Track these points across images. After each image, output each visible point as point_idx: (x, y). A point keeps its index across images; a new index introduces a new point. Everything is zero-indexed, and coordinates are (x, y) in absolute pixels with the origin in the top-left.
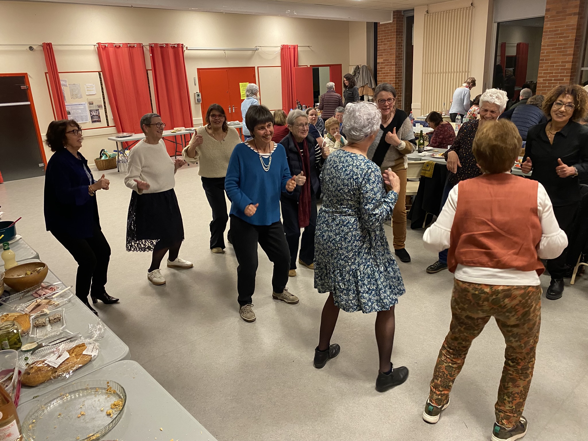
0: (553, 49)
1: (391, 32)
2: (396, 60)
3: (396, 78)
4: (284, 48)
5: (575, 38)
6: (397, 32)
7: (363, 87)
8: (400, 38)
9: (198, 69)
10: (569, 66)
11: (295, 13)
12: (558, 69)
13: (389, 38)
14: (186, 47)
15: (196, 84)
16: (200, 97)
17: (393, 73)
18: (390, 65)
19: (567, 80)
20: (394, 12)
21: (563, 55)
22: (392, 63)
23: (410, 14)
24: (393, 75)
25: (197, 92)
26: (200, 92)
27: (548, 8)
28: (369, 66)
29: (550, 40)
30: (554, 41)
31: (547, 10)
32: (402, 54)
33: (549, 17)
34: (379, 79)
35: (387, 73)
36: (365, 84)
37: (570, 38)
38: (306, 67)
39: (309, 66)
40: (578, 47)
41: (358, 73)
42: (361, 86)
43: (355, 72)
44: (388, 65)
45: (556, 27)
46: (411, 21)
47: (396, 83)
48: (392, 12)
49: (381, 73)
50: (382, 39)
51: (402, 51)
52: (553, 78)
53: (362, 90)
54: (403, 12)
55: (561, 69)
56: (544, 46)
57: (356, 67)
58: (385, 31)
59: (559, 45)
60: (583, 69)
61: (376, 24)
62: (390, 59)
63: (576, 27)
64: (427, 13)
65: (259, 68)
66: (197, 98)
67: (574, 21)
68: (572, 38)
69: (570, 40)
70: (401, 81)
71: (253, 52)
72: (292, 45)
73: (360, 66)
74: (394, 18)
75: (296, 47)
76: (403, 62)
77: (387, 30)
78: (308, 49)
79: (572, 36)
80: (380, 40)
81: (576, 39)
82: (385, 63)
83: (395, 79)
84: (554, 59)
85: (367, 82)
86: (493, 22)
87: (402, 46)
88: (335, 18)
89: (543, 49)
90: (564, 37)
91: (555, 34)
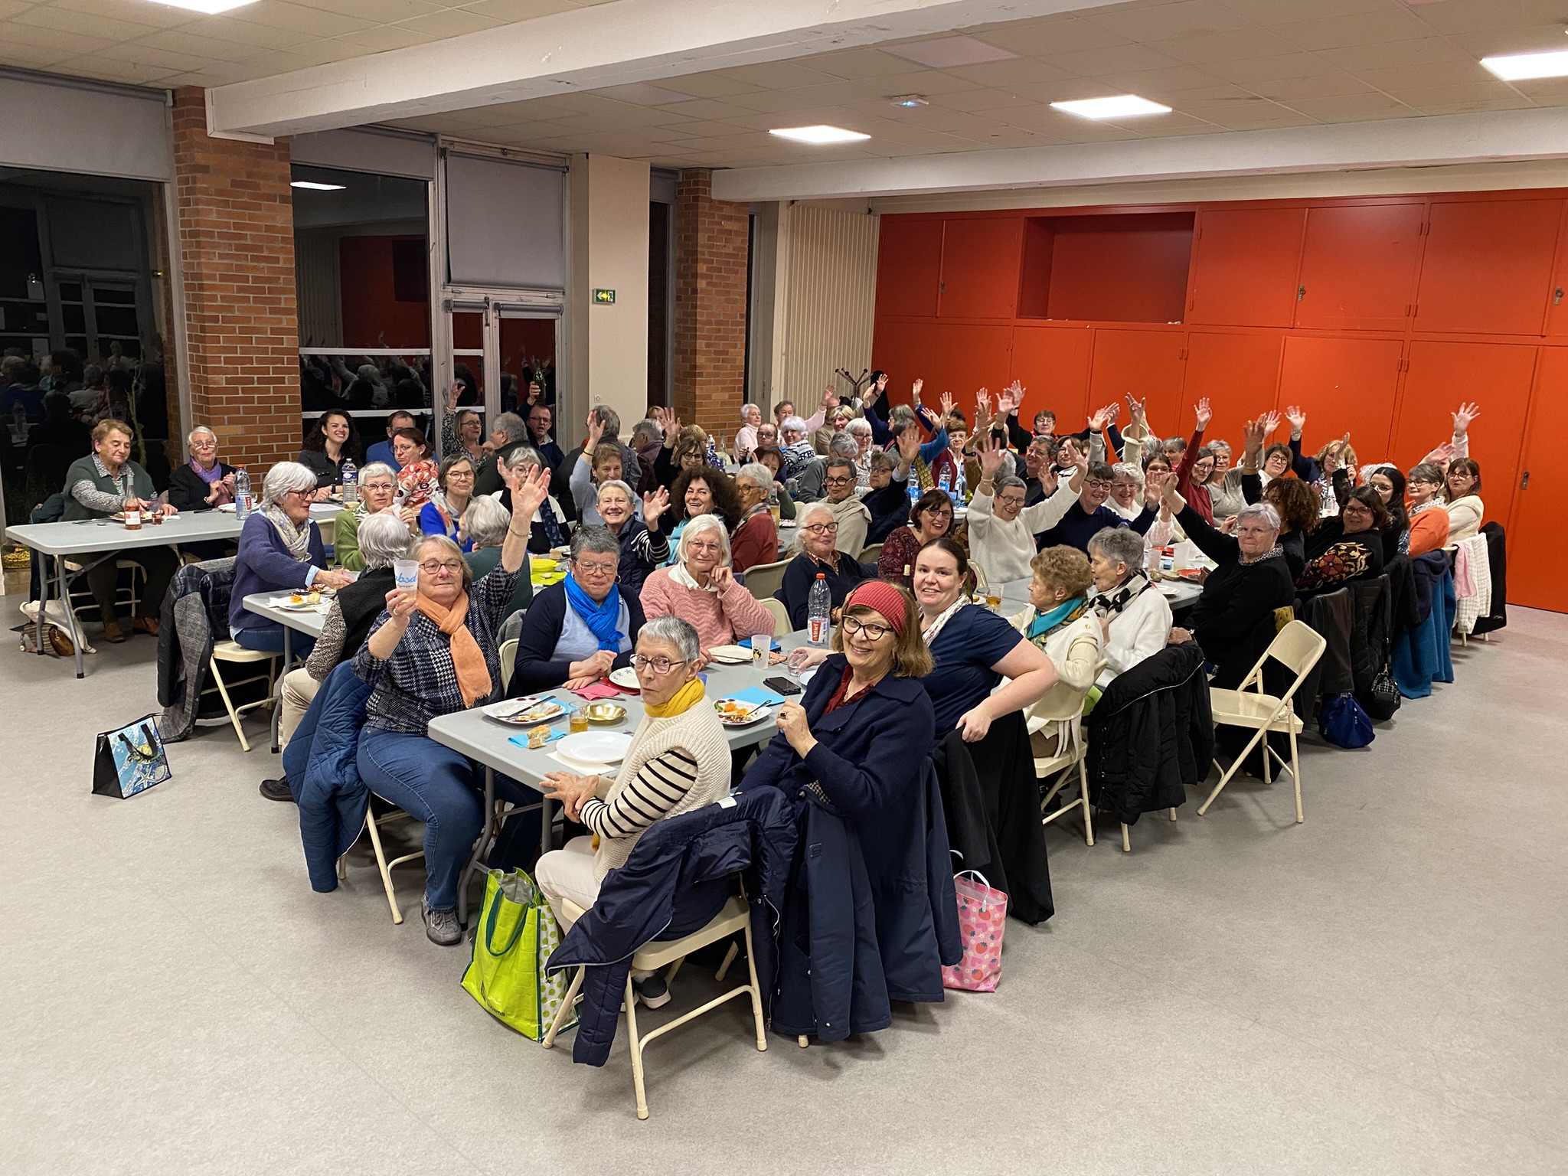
0: (240, 289)
12: (265, 351)
19: (293, 381)
21: (272, 311)
30: (239, 268)
37: (281, 265)
45: (236, 226)
52: (256, 377)
55: (274, 351)
59: (256, 279)
67: (284, 217)
68: (287, 266)
69: (280, 270)
79: (287, 261)
84: (248, 319)
90: (266, 259)
91: (238, 247)
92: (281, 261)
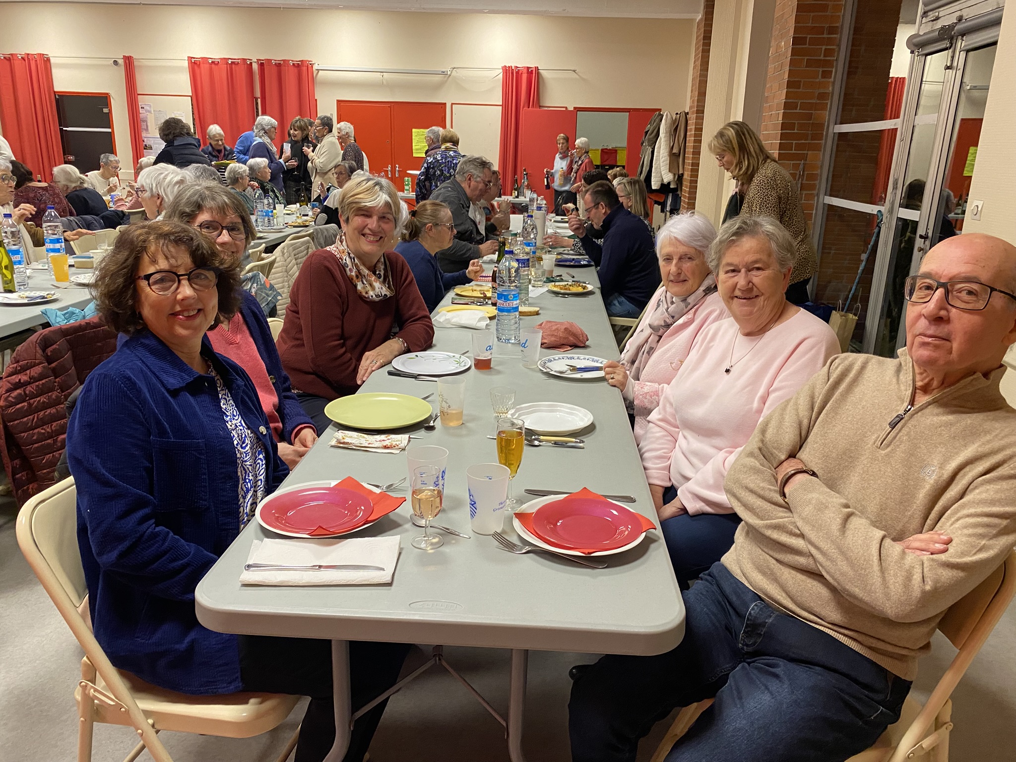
9: (338, 101)
14: (317, 66)
38: (564, 109)
39: (569, 109)
65: (453, 106)
71: (442, 77)
75: (535, 71)
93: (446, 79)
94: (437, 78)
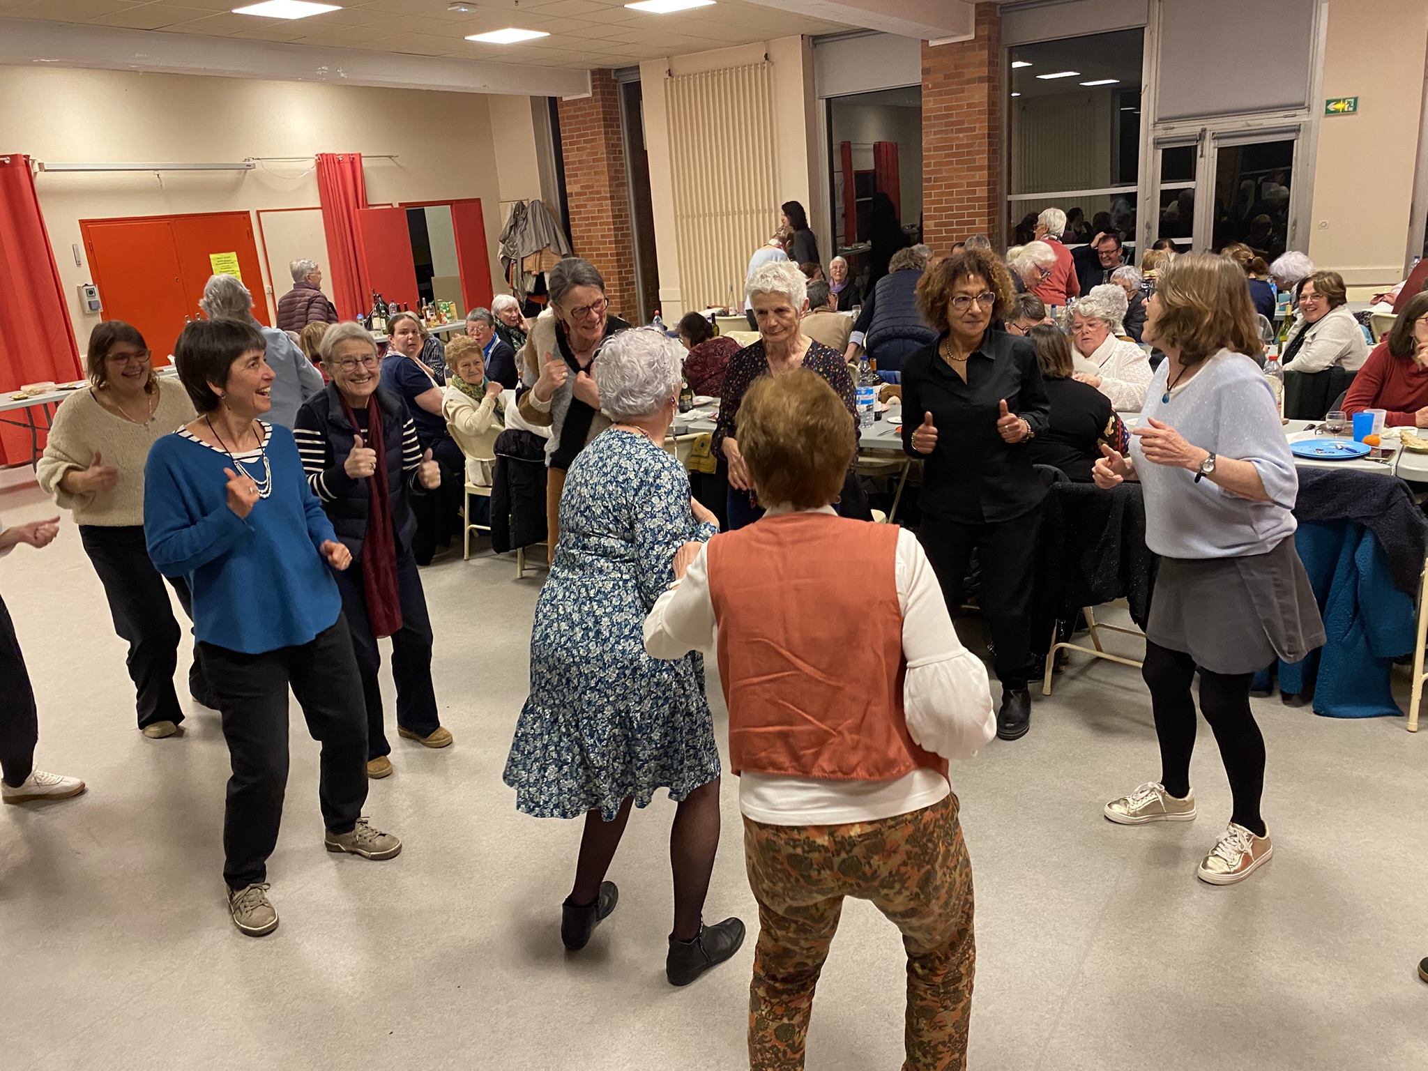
0: (947, 156)
1: (592, 121)
2: (610, 186)
3: (615, 229)
4: (325, 163)
5: (986, 131)
6: (605, 119)
7: (540, 252)
8: (613, 133)
9: (82, 222)
10: (982, 192)
11: (342, 75)
12: (962, 200)
13: (587, 135)
14: (39, 164)
15: (82, 262)
16: (97, 298)
17: (607, 217)
18: (599, 199)
19: (982, 222)
20: (593, 73)
21: (969, 169)
22: (603, 194)
23: (631, 79)
24: (607, 224)
25: (86, 285)
26: (94, 284)
27: (927, 66)
28: (549, 201)
29: (939, 136)
30: (946, 140)
31: (925, 72)
32: (622, 172)
33: (930, 86)
34: (575, 232)
35: (593, 218)
36: (543, 245)
37: (977, 132)
38: (390, 207)
39: (396, 206)
40: (995, 152)
41: (524, 219)
42: (535, 249)
43: (515, 216)
44: (593, 199)
45: (946, 108)
46: (634, 93)
47: (616, 242)
48: (589, 72)
49: (580, 219)
50: (572, 137)
51: (622, 165)
52: (955, 220)
53: (538, 260)
54: (615, 73)
55: (969, 200)
56: (929, 150)
57: (518, 206)
58: (577, 116)
59: (958, 146)
60: (1010, 198)
61: (553, 101)
62: (598, 184)
63: (986, 107)
64: (670, 75)
65: (261, 214)
66: (86, 299)
67: (980, 94)
68: (981, 132)
69: (976, 137)
70: (627, 235)
71: (240, 173)
72: (345, 155)
73: (525, 203)
74: (594, 87)
75: (357, 159)
76: (629, 190)
77: (582, 116)
78: (389, 162)
79: (982, 128)
80: (567, 138)
81: (989, 134)
82: (585, 194)
83: (613, 232)
84: (951, 178)
85: (548, 242)
86: (817, 96)
87: (620, 152)
88: (450, 86)
89: (929, 157)
90: (966, 130)
91: (947, 124)
92: (977, 130)
93: (241, 176)
94: (231, 175)
